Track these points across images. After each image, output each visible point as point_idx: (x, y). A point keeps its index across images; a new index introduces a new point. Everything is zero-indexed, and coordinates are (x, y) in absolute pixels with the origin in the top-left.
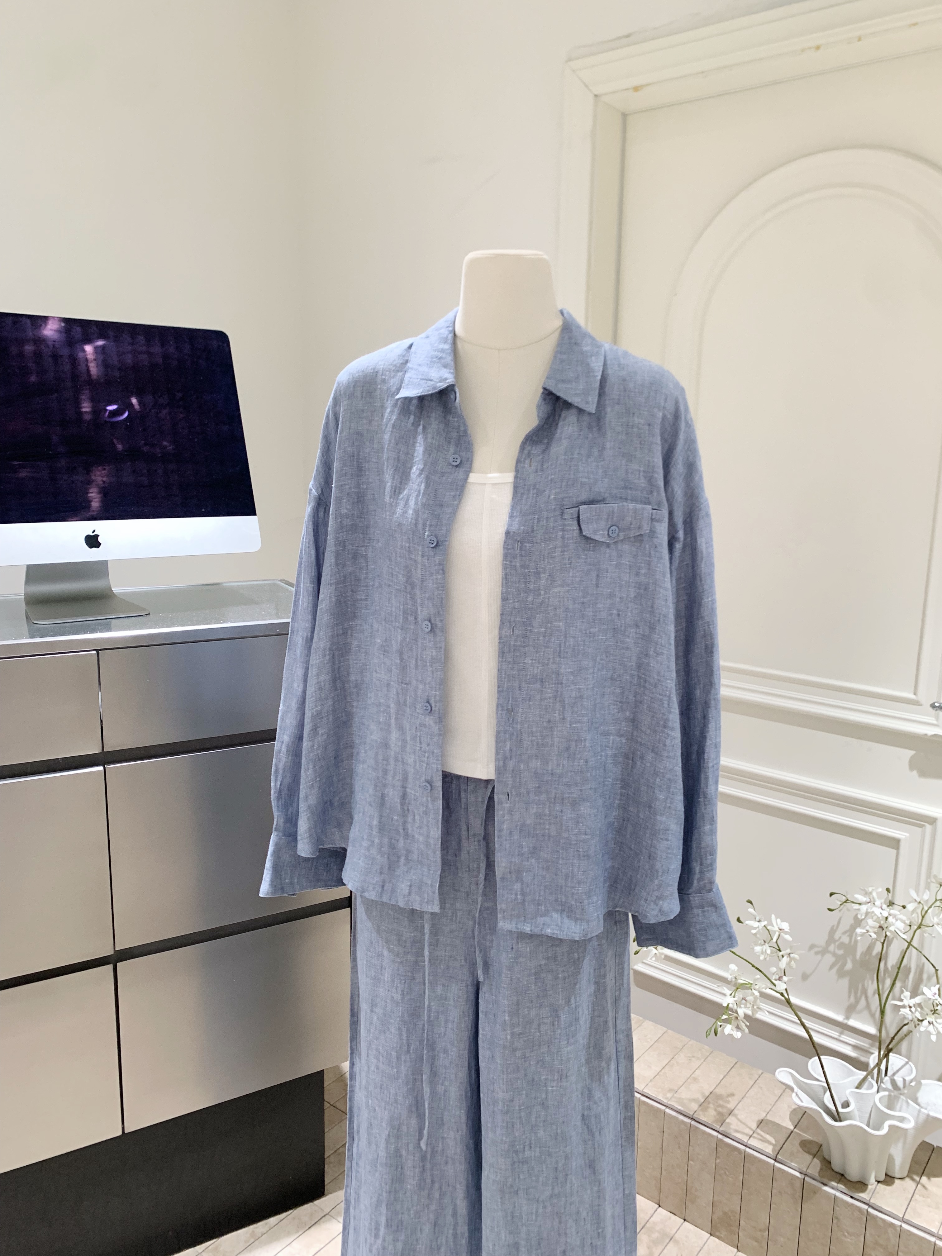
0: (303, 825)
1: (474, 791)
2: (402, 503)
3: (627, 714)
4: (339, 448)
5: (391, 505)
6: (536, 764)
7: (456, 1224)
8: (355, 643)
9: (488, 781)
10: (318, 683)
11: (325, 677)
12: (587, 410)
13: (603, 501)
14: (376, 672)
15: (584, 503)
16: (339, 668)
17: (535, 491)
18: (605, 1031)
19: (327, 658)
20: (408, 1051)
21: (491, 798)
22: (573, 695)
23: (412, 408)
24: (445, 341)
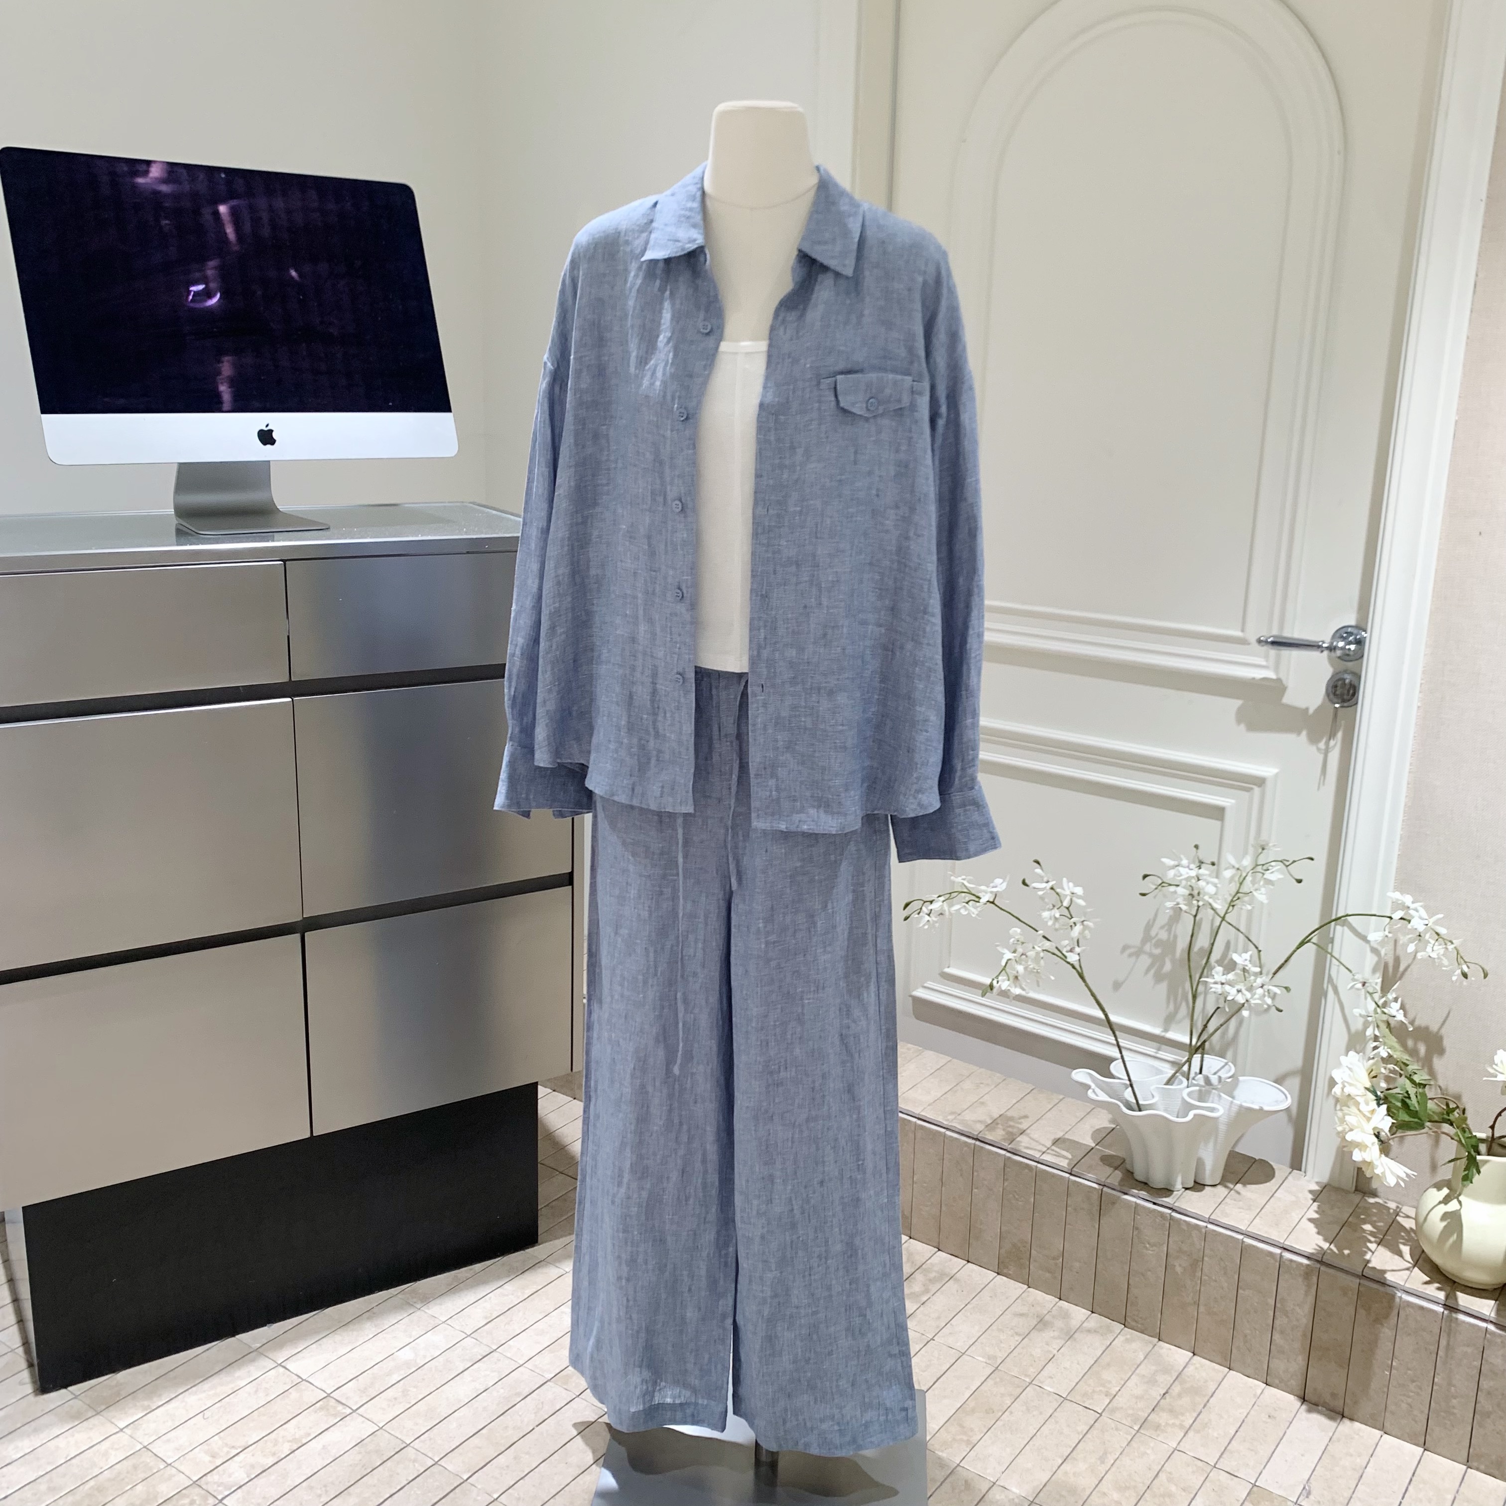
0: (541, 733)
1: (726, 688)
2: (649, 374)
3: (887, 602)
4: (578, 315)
5: (637, 376)
6: (792, 653)
7: (706, 1172)
8: (595, 533)
9: (740, 676)
10: (557, 576)
11: (564, 570)
12: (844, 273)
13: (861, 371)
14: (621, 561)
15: (842, 373)
16: (578, 562)
17: (790, 360)
18: (865, 945)
19: (566, 548)
20: (656, 975)
21: (744, 695)
22: (830, 579)
23: (659, 272)
24: (693, 198)
